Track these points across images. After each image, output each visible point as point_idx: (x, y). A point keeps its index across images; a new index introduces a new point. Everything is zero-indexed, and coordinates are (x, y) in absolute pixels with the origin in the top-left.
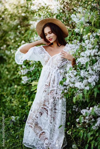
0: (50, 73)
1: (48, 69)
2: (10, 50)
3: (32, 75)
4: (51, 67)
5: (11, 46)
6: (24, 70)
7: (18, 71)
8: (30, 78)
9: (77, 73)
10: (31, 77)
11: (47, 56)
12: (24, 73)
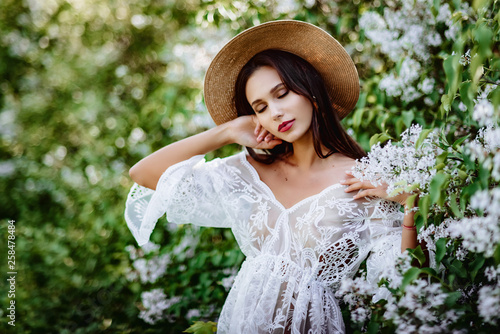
0: (284, 286)
1: (277, 268)
2: (84, 170)
3: (185, 283)
4: (288, 259)
5: (86, 154)
6: (151, 262)
7: (116, 263)
8: (175, 300)
9: (445, 296)
10: (179, 292)
11: (264, 207)
12: (149, 273)
